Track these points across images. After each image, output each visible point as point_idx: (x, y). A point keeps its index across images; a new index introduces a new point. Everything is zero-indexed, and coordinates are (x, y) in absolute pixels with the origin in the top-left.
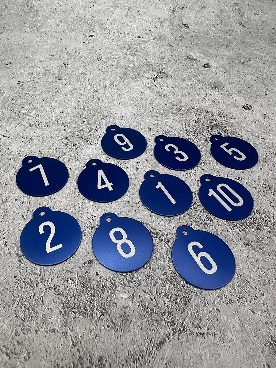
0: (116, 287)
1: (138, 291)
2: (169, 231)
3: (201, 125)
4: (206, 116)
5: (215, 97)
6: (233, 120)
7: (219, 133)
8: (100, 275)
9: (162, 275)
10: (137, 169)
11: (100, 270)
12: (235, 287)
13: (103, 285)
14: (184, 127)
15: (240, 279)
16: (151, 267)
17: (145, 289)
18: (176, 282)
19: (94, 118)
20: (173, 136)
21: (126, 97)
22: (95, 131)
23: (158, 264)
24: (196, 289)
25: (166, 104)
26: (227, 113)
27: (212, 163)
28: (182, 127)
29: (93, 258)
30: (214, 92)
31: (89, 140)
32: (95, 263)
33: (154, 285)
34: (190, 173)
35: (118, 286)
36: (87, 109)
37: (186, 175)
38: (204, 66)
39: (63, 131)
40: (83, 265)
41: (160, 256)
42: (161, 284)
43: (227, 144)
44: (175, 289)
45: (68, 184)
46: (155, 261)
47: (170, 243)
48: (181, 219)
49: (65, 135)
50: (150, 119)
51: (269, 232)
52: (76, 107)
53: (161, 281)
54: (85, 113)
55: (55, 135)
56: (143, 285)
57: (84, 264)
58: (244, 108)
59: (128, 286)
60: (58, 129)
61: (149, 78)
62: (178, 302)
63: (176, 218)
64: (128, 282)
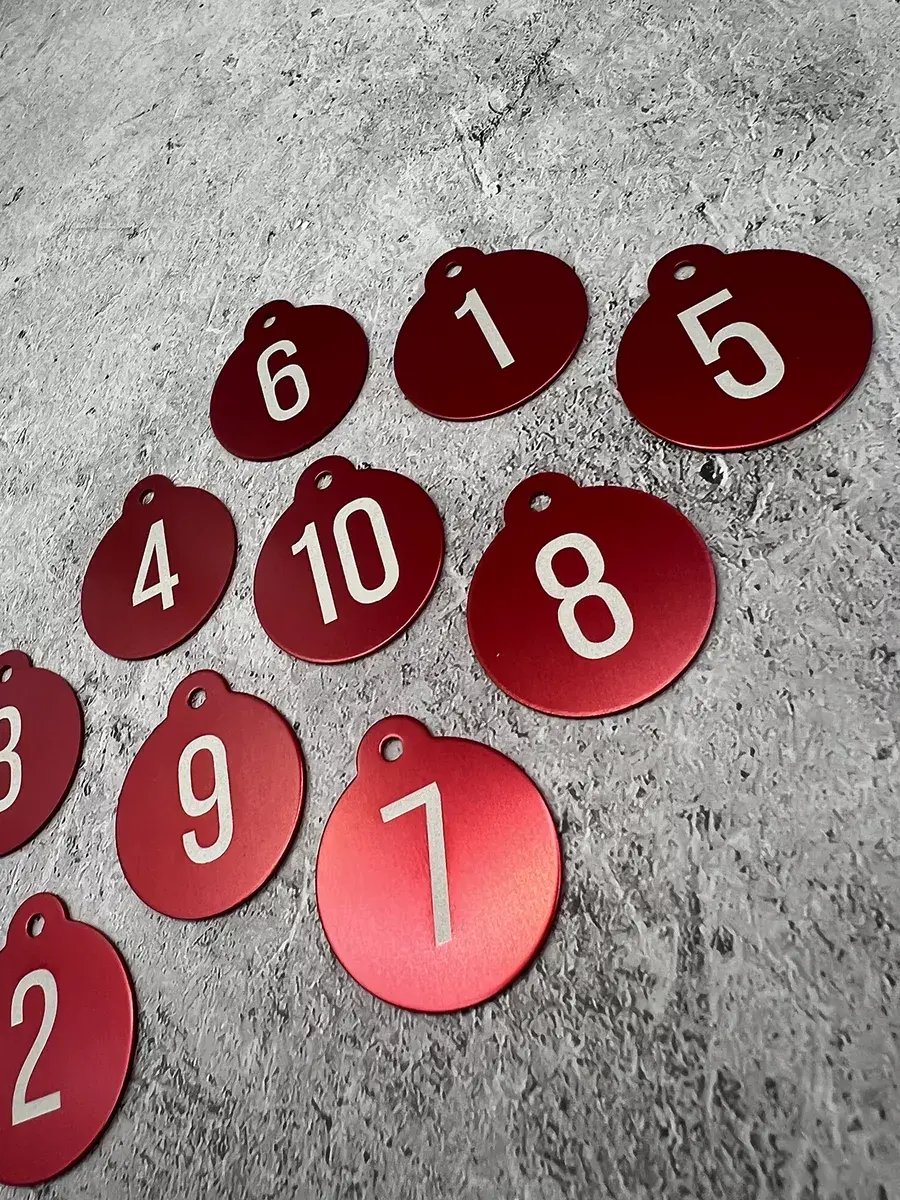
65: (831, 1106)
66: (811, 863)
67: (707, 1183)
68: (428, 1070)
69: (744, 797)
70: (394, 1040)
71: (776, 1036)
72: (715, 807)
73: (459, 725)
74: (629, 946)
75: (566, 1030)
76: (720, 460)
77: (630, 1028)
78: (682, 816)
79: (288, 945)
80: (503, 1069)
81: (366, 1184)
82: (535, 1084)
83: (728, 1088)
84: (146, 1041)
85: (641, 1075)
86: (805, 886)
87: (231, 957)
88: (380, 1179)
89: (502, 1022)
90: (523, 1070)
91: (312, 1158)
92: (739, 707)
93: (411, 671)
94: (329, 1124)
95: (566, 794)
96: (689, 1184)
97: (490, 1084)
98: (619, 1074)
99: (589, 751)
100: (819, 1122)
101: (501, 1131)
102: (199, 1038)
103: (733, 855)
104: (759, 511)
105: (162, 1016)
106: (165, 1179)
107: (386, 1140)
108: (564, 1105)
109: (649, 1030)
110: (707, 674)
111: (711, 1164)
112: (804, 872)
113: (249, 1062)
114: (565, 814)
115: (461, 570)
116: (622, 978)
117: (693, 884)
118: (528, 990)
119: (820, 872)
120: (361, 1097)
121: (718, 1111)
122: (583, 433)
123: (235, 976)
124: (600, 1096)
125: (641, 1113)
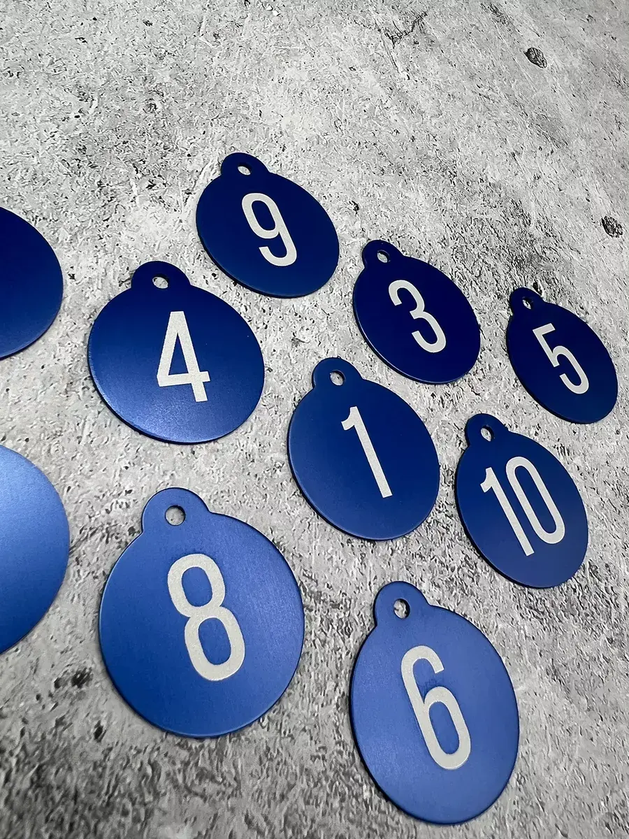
1: (228, 814)
2: (357, 592)
3: (493, 243)
4: (511, 219)
5: (541, 164)
6: (574, 255)
7: (535, 285)
8: (108, 740)
9: (312, 757)
10: (296, 342)
11: (109, 717)
12: (507, 817)
13: (113, 782)
14: (449, 232)
15: (523, 794)
16: (281, 724)
17: (252, 809)
18: (349, 788)
19: (187, 105)
20: (415, 256)
21: (303, 66)
22: (183, 154)
23: (305, 711)
24: (401, 818)
25: (413, 139)
26: (564, 229)
27: (503, 379)
28: (443, 232)
29: (93, 663)
30: (540, 148)
31: (159, 182)
32: (100, 684)
33: (283, 797)
34: (442, 398)
35: (163, 791)
36: (172, 60)
37: (432, 402)
38: (528, 54)
39: (72, 116)
40: (53, 689)
41: (316, 681)
42: (303, 790)
43: (549, 328)
44: (343, 813)
45: (53, 336)
46: (297, 703)
47: (351, 639)
48: (395, 555)
49: (77, 133)
50: (362, 171)
51: (610, 641)
52: (137, 39)
53: (305, 780)
54: (163, 76)
55: (38, 121)
56: (248, 795)
57: (57, 685)
58: (605, 227)
59: (197, 794)
60: (57, 104)
61: (379, 30)
63: (382, 548)
64: (202, 775)
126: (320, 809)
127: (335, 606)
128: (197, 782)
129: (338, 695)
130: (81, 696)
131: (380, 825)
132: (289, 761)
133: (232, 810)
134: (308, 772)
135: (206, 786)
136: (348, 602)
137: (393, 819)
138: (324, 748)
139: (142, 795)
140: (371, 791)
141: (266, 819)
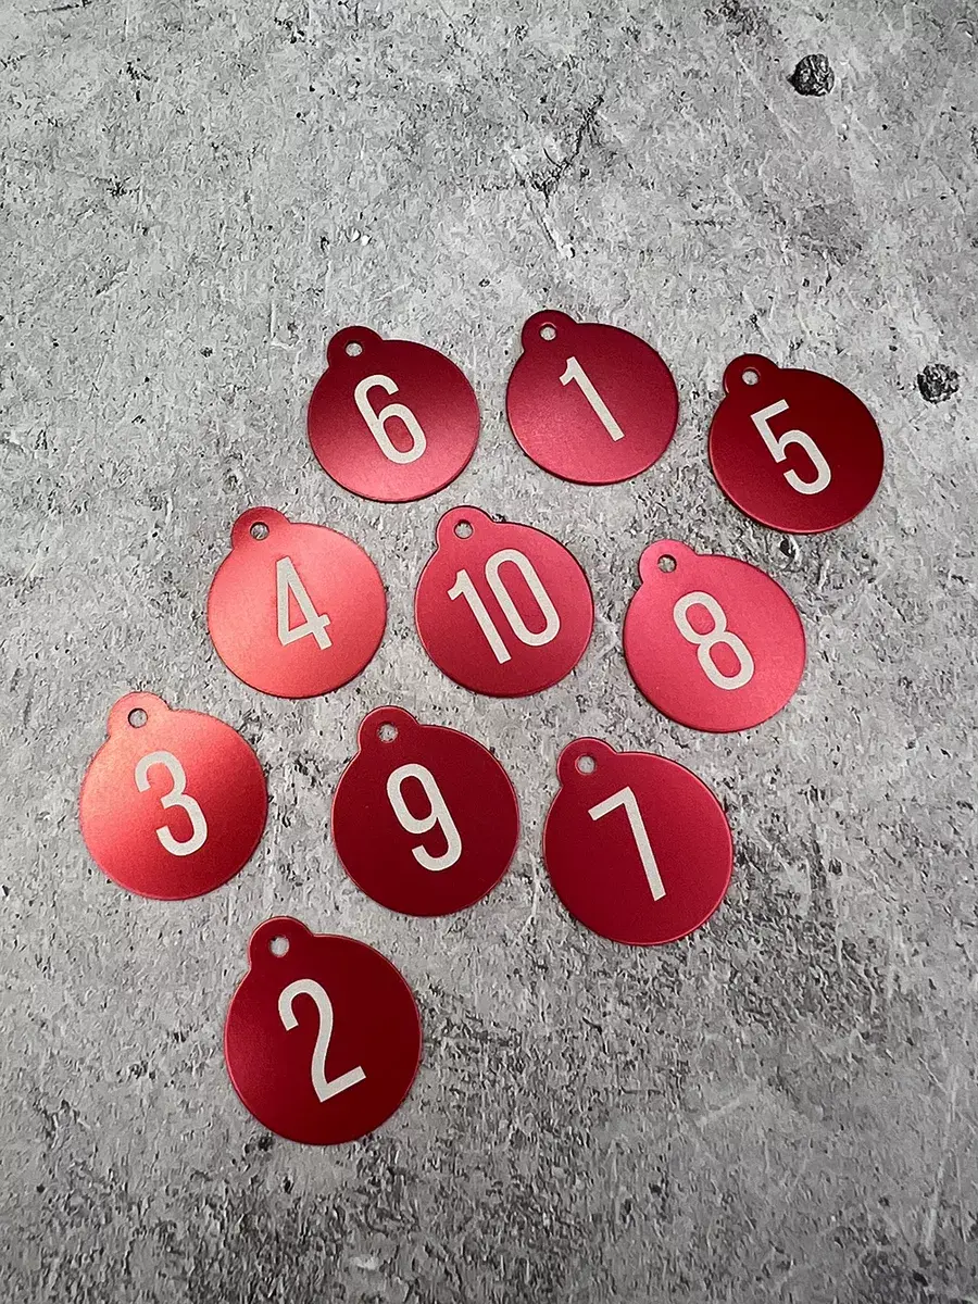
0: (344, 1233)
1: (409, 1246)
2: (528, 1025)
8: (296, 1192)
9: (487, 1192)
11: (294, 1173)
13: (306, 1225)
15: (729, 1212)
16: (454, 1165)
17: (431, 1240)
18: (528, 1217)
23: (477, 1151)
28: (633, 511)
32: (281, 1146)
33: (460, 1229)
35: (349, 1230)
38: (796, 79)
39: (149, 536)
40: (244, 1154)
41: (487, 1121)
42: (480, 1222)
44: (523, 1238)
46: (469, 1145)
47: (524, 1075)
48: (572, 977)
51: (866, 1036)
53: (481, 1213)
56: (426, 1228)
57: (247, 1151)
58: (923, 389)
59: (379, 1231)
60: (132, 526)
62: (527, 1282)
64: (382, 1215)
65: (903, 945)
66: (878, 815)
67: (844, 1001)
68: (663, 980)
69: (836, 777)
70: (635, 966)
71: (871, 915)
72: (820, 786)
73: (634, 742)
74: (780, 879)
75: (750, 936)
76: (792, 539)
77: (788, 927)
78: (801, 793)
79: (533, 919)
80: (714, 969)
81: (636, 1059)
82: (737, 972)
83: (849, 948)
84: (427, 1011)
85: (800, 952)
86: (877, 828)
87: (485, 936)
88: (645, 1053)
89: (707, 940)
90: (727, 966)
91: (593, 1052)
92: (827, 719)
93: (585, 700)
94: (600, 1031)
95: (723, 786)
96: (835, 1004)
97: (708, 980)
98: (787, 955)
99: (734, 755)
100: (897, 955)
101: (720, 1004)
102: (474, 998)
103: (834, 813)
104: (823, 580)
105: (436, 991)
106: (476, 1100)
107: (644, 1029)
108: (756, 980)
109: (800, 927)
110: (803, 697)
111: (845, 991)
112: (876, 820)
113: (524, 1006)
114: (725, 800)
115: (609, 618)
116: (779, 899)
117: (813, 835)
118: (721, 917)
119: (884, 818)
120: (619, 1007)
121: (845, 962)
122: (689, 507)
123: (494, 951)
124: (777, 970)
125: (803, 973)
126: (499, 1237)
127: (504, 1043)
128: (378, 1221)
129: (512, 1132)
130: (268, 1158)
131: (562, 1248)
132: (464, 1197)
133: (413, 1242)
134: (485, 1206)
135: (386, 1223)
136: (519, 1038)
137: (576, 1242)
138: (500, 1183)
139: (331, 1234)
140: (551, 1219)
141: (445, 1248)
